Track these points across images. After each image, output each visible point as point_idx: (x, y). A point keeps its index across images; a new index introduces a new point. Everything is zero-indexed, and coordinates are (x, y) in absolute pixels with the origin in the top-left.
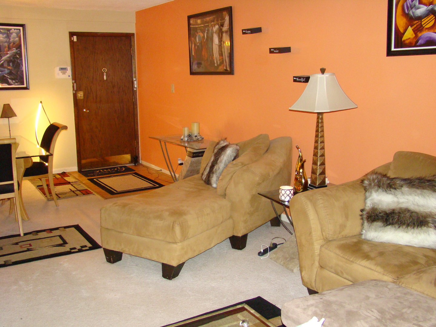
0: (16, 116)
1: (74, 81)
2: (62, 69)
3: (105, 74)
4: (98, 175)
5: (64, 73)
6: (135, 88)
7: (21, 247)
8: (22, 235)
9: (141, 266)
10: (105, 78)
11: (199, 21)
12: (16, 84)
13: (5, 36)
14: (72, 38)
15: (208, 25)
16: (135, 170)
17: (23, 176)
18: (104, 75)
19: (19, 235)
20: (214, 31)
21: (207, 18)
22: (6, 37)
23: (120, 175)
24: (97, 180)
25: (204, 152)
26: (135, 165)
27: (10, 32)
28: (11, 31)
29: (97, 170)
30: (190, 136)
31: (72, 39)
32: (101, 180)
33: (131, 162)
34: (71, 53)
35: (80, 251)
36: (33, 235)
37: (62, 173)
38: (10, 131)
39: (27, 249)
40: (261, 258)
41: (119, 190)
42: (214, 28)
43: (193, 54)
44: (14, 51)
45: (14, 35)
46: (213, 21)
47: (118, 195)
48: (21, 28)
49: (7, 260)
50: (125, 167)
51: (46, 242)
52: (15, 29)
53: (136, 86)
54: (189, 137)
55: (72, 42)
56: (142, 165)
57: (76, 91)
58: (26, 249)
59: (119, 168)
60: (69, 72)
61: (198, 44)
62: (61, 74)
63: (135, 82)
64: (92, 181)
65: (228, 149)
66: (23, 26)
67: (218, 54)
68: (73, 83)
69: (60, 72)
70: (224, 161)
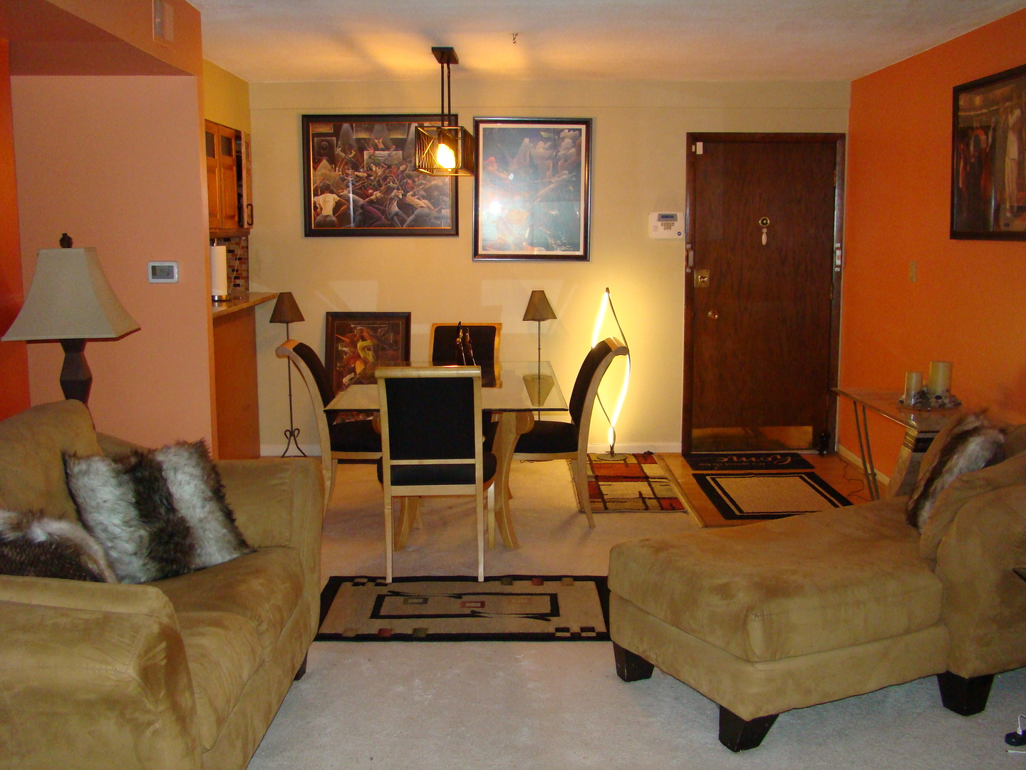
0: (555, 318)
1: (689, 246)
2: (664, 217)
3: (765, 230)
4: (720, 469)
5: (668, 227)
6: (837, 266)
7: (463, 605)
8: (481, 579)
9: (685, 701)
10: (764, 239)
11: (978, 100)
12: (564, 248)
13: (549, 144)
14: (693, 147)
15: (997, 110)
16: (812, 467)
17: (513, 451)
18: (763, 233)
19: (475, 579)
20: (1010, 125)
21: (996, 91)
22: (550, 148)
23: (771, 474)
24: (714, 480)
25: (931, 440)
26: (821, 454)
27: (559, 137)
28: (562, 135)
29: (725, 456)
30: (923, 395)
31: (693, 150)
32: (722, 481)
33: (814, 445)
34: (688, 181)
35: (575, 637)
36: (502, 584)
37: (645, 453)
38: (539, 349)
39: (472, 611)
40: (1010, 751)
41: (747, 508)
42: (1010, 116)
43: (961, 186)
44: (565, 176)
45: (568, 141)
46: (1010, 99)
47: (740, 521)
48: (583, 127)
49: (386, 629)
50: (792, 455)
51: (515, 605)
52: (570, 130)
53: (838, 262)
54: (921, 397)
55: (691, 156)
56: (837, 454)
57: (692, 268)
58: (468, 611)
59: (779, 457)
60: (680, 224)
61: (973, 160)
62: (661, 229)
63: (838, 253)
64: (701, 480)
65: (971, 439)
66: (587, 122)
67: (1015, 186)
68: (687, 251)
69: (660, 223)
70: (956, 470)
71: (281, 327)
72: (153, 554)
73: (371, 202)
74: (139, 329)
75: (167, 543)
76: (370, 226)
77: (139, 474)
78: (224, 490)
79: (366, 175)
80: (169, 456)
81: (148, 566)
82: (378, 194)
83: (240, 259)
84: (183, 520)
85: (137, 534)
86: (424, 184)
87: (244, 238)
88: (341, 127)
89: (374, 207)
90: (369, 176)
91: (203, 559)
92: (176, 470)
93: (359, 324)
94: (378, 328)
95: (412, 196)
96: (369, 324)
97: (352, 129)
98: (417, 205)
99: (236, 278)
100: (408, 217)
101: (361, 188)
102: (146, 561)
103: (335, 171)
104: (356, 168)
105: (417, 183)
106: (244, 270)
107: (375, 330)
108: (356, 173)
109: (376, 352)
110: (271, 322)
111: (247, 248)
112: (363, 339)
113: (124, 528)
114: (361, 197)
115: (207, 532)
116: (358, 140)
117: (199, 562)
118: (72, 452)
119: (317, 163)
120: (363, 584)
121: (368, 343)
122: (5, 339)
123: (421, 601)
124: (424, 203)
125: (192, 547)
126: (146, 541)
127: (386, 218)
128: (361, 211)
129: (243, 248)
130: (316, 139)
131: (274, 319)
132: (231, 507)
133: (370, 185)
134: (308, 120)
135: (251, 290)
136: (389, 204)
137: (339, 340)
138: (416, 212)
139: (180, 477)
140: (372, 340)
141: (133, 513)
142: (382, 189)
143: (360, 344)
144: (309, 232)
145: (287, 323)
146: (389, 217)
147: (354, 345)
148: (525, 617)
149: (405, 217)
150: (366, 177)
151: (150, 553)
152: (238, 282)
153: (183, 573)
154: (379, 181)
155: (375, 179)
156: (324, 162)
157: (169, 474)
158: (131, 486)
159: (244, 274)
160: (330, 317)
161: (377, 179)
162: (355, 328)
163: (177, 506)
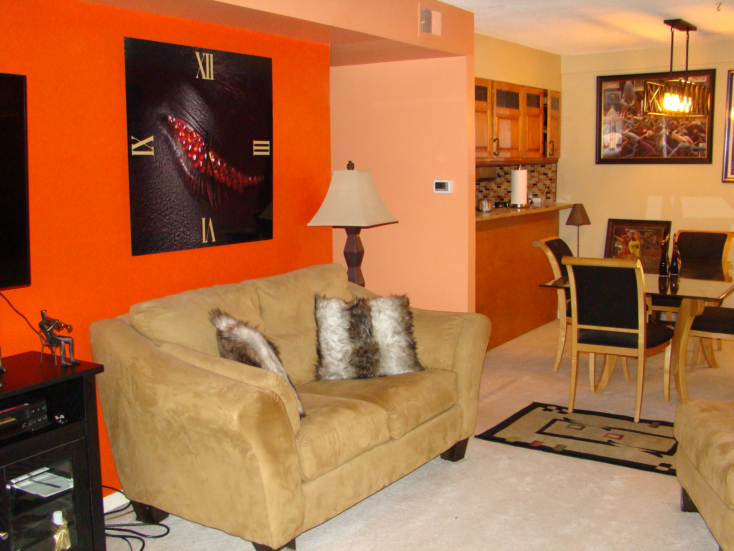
7: (607, 435)
8: (636, 420)
19: (632, 419)
35: (670, 472)
36: (650, 426)
39: (609, 441)
58: (606, 440)
71: (574, 228)
72: (352, 362)
73: (645, 138)
74: (398, 222)
75: (362, 356)
76: (643, 156)
77: (355, 312)
78: (413, 329)
79: (642, 118)
80: (379, 302)
81: (349, 369)
82: (650, 132)
83: (550, 180)
84: (376, 343)
85: (346, 348)
86: (686, 124)
87: (554, 165)
88: (625, 83)
89: (648, 143)
90: (644, 119)
91: (385, 370)
92: (380, 312)
93: (631, 228)
94: (645, 232)
95: (677, 133)
96: (638, 229)
97: (633, 84)
98: (680, 140)
99: (548, 193)
100: (673, 149)
101: (638, 128)
102: (347, 366)
103: (620, 116)
104: (635, 113)
105: (681, 124)
106: (553, 188)
107: (642, 233)
108: (634, 117)
109: (642, 250)
110: (567, 224)
111: (556, 172)
112: (634, 239)
113: (339, 344)
114: (638, 135)
115: (391, 353)
116: (637, 93)
117: (382, 371)
118: (322, 295)
119: (607, 110)
120: (550, 410)
121: (637, 243)
122: (309, 225)
123: (580, 427)
124: (686, 139)
125: (378, 361)
126: (349, 354)
127: (656, 150)
128: (637, 145)
129: (553, 172)
130: (606, 93)
131: (569, 223)
132: (415, 340)
133: (645, 125)
134: (601, 80)
135: (557, 202)
136: (659, 140)
137: (616, 240)
138: (679, 145)
139: (382, 316)
140: (640, 240)
141: (346, 335)
142: (654, 128)
143: (631, 243)
144: (600, 160)
145: (578, 226)
146: (658, 150)
147: (626, 243)
148: (645, 451)
149: (671, 149)
150: (642, 120)
151: (351, 361)
152: (549, 195)
153: (370, 377)
154: (651, 123)
155: (648, 121)
156: (612, 110)
157: (374, 314)
158: (348, 317)
159: (553, 190)
160: (611, 223)
161: (650, 121)
162: (629, 231)
163: (374, 334)
